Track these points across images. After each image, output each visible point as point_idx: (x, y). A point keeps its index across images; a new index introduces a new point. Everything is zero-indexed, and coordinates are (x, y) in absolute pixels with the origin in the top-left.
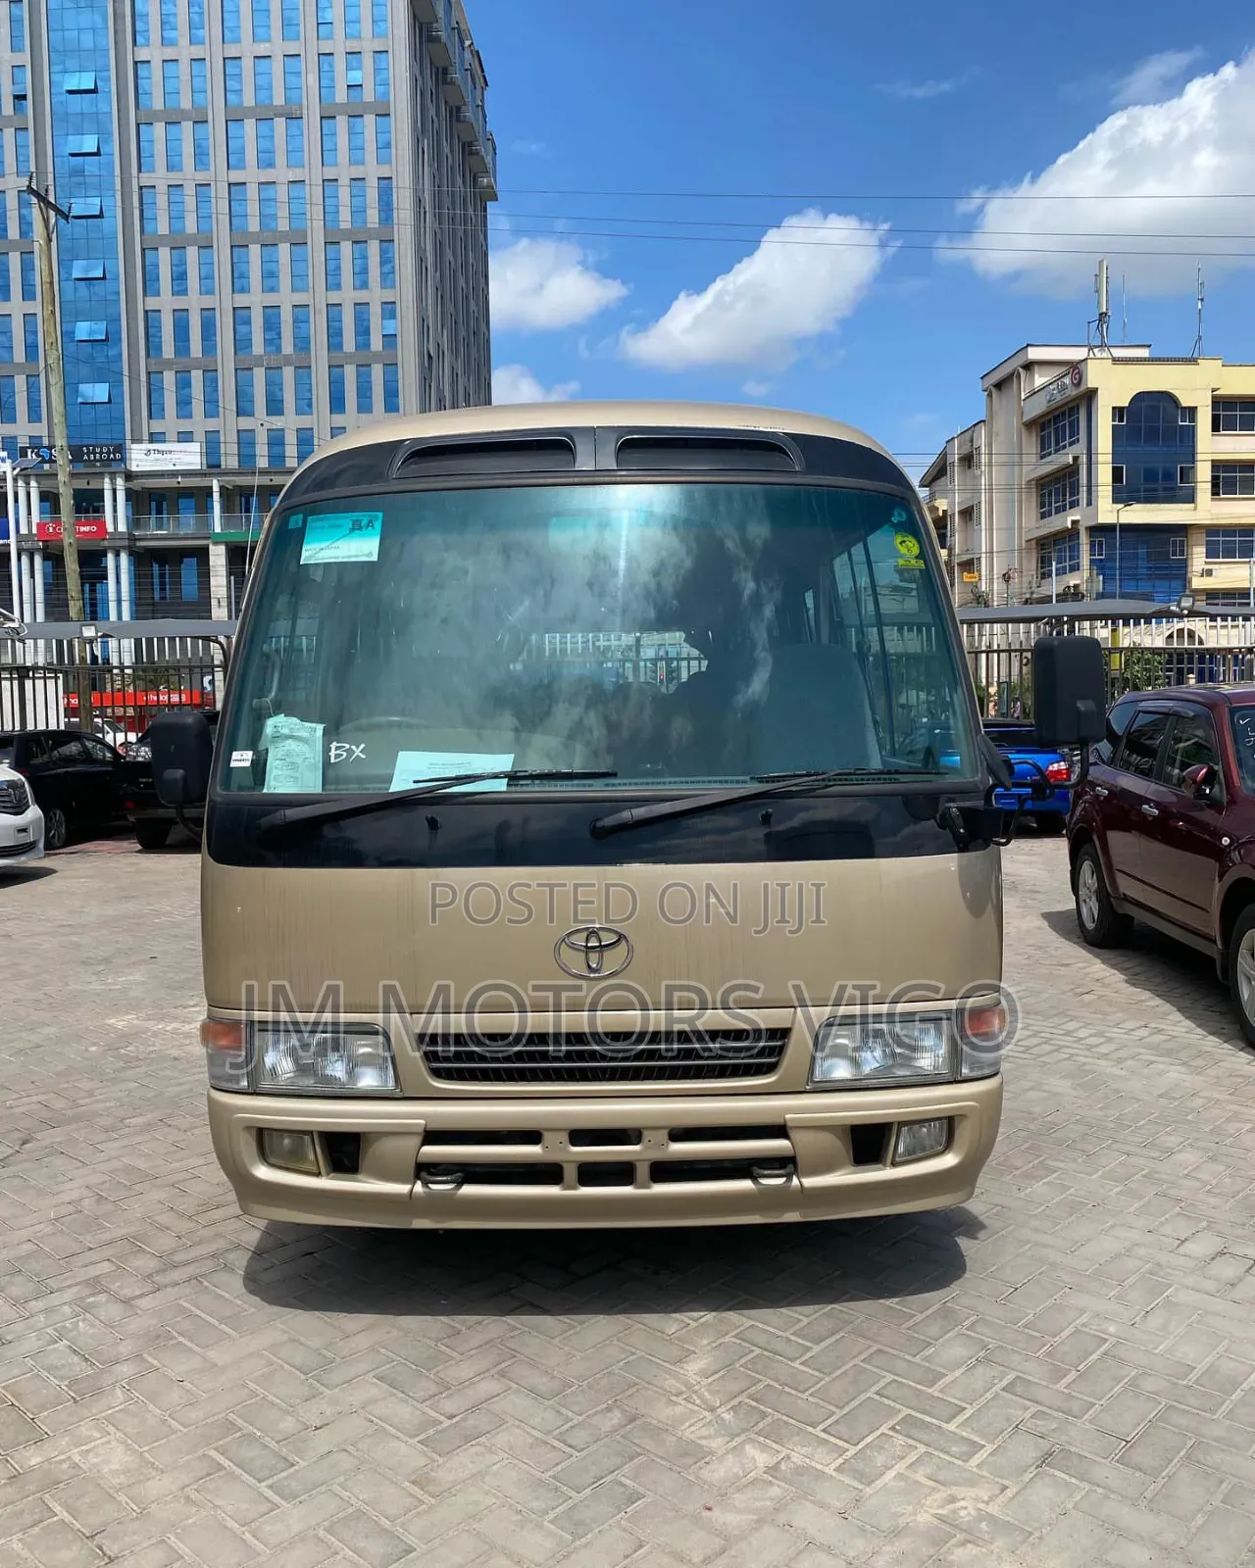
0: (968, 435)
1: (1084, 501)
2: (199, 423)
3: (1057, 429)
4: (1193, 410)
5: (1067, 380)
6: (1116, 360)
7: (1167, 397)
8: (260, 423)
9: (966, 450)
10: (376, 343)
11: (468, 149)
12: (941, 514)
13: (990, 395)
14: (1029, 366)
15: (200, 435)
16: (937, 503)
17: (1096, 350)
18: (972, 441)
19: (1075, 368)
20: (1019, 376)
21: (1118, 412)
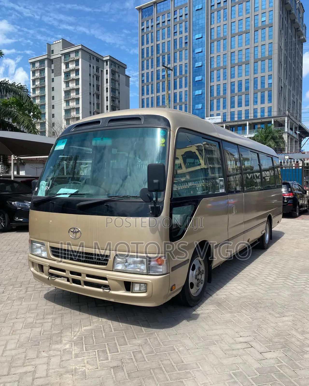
2: (222, 111)
8: (236, 109)
10: (266, 86)
11: (297, 30)
15: (222, 114)
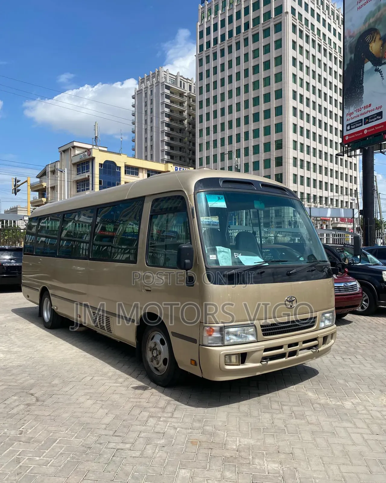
0: (54, 164)
1: (91, 189)
3: (82, 167)
4: (120, 167)
5: (86, 153)
6: (100, 150)
7: (113, 163)
9: (53, 169)
12: (44, 187)
13: (61, 154)
14: (74, 147)
16: (43, 184)
17: (94, 147)
18: (55, 166)
19: (89, 151)
20: (71, 150)
21: (101, 165)
